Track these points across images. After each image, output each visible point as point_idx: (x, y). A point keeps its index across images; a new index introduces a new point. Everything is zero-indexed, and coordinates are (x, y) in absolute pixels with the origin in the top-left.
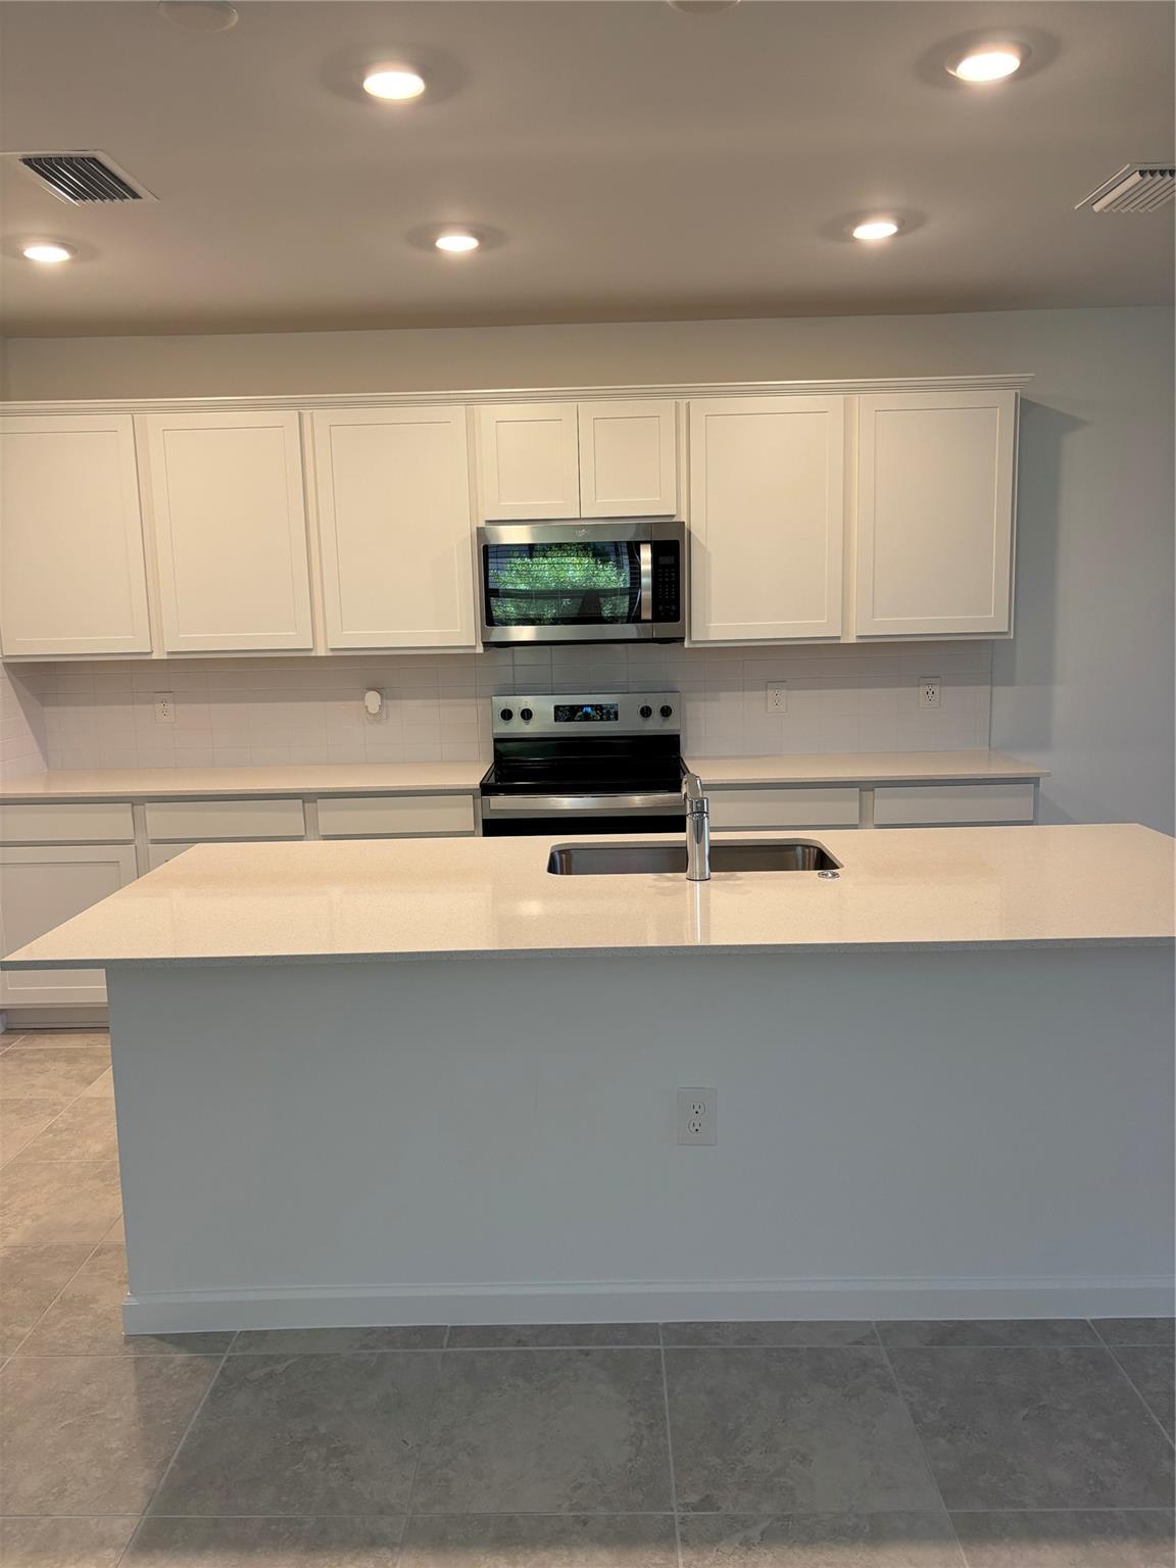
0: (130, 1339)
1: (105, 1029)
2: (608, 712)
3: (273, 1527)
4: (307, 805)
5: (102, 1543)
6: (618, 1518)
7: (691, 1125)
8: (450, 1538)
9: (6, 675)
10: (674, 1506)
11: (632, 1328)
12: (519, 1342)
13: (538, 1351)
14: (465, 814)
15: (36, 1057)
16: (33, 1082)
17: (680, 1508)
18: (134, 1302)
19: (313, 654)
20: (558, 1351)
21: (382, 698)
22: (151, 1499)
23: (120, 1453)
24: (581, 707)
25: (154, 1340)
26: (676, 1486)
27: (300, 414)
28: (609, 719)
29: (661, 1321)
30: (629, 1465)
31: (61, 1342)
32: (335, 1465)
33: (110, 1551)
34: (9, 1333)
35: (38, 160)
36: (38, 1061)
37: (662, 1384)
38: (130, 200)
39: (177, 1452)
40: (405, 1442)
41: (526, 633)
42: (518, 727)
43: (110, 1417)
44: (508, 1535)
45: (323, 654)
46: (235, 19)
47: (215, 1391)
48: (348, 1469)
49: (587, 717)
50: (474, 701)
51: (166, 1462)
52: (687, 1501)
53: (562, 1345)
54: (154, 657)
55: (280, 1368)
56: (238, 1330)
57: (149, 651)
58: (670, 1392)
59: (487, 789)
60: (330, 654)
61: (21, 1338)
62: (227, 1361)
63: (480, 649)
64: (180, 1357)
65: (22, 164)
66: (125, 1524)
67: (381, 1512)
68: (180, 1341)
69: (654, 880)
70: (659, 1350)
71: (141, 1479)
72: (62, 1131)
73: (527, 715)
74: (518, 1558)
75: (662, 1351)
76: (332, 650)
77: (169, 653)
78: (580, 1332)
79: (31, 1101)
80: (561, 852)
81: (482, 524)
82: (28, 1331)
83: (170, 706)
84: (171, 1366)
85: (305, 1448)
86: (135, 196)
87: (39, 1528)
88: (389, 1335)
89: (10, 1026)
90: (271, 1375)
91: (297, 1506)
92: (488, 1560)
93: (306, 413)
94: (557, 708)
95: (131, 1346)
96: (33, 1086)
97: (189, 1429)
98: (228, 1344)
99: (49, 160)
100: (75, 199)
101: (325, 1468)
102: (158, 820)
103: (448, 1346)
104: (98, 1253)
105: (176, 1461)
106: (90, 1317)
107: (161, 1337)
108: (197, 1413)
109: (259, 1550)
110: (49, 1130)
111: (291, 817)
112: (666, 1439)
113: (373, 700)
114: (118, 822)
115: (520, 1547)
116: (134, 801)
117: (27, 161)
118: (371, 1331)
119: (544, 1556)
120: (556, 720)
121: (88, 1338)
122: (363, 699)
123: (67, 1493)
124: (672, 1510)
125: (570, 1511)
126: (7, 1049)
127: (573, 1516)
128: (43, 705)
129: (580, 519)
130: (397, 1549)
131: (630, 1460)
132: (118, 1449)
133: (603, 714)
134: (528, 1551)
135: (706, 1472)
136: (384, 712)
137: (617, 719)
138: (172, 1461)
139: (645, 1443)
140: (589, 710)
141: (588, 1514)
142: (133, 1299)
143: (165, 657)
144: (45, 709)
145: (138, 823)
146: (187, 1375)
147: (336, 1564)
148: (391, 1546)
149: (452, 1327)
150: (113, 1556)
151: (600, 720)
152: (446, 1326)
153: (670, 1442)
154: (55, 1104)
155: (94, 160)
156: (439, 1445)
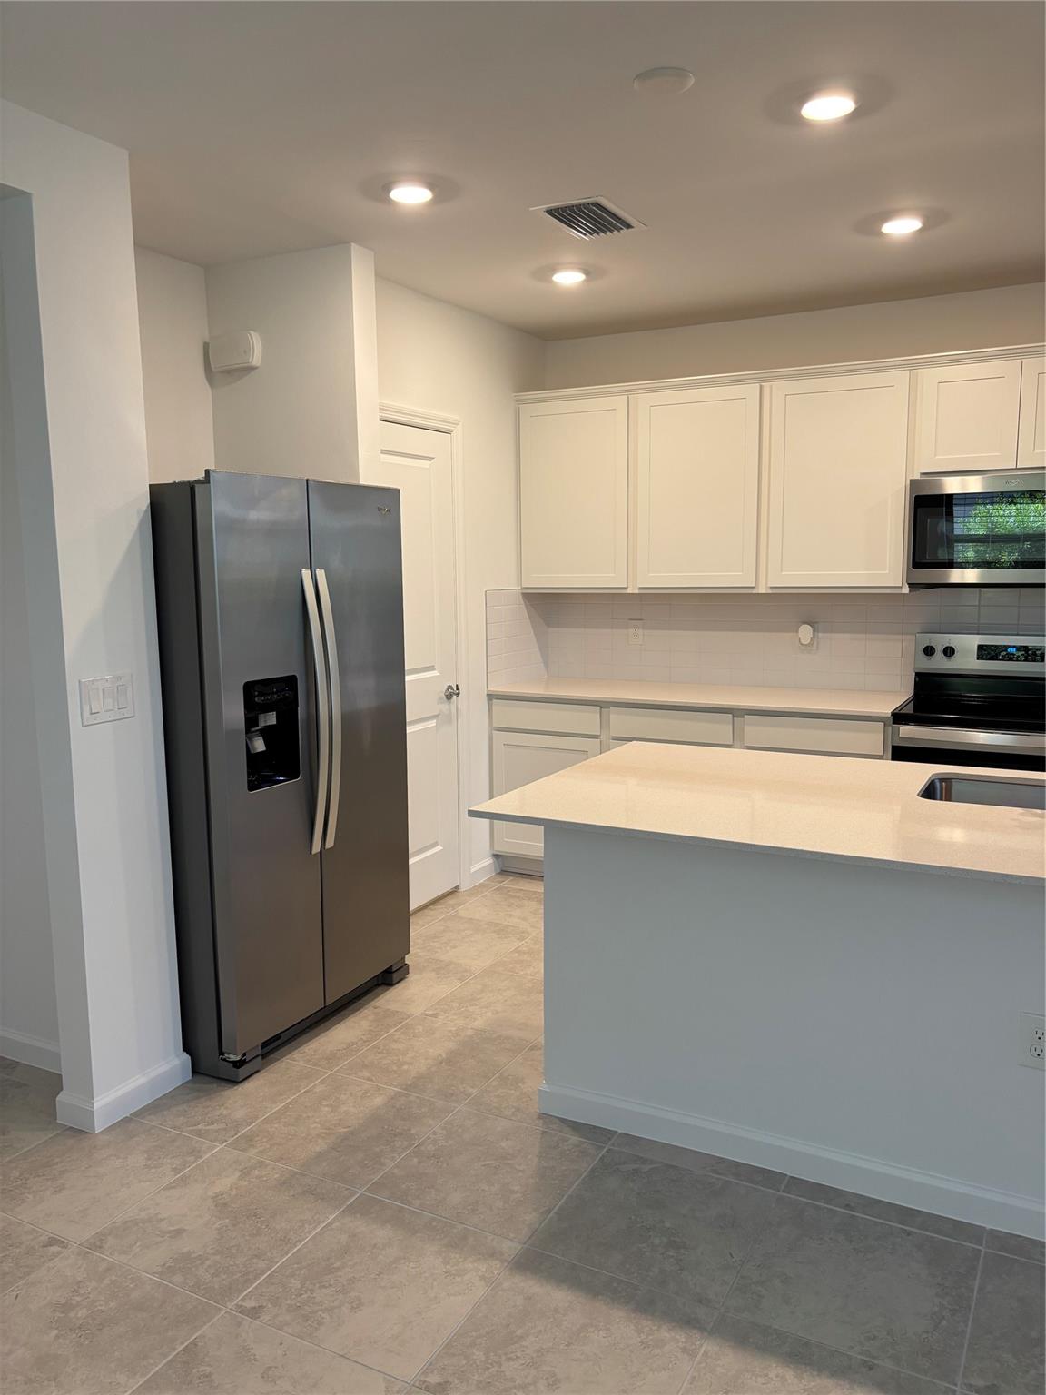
0: (542, 1116)
1: (540, 878)
2: (1034, 654)
3: (615, 1285)
4: (735, 719)
5: (493, 1254)
6: (902, 1375)
7: (1033, 1049)
8: (751, 1340)
9: (522, 602)
10: (959, 1383)
11: (958, 1225)
12: (847, 1206)
13: (862, 1218)
14: (875, 738)
15: (518, 894)
16: (512, 913)
17: (963, 1386)
18: (545, 1087)
19: (754, 591)
20: (882, 1224)
21: (814, 631)
22: (532, 1235)
23: (519, 1195)
24: (1007, 647)
25: (557, 1121)
26: (965, 1367)
27: (761, 387)
28: (1034, 660)
29: (989, 1227)
30: (924, 1336)
31: (495, 1105)
32: (671, 1254)
33: (497, 1262)
34: (462, 1090)
35: (557, 210)
36: (519, 897)
37: (975, 1279)
38: (625, 231)
39: (557, 1207)
40: (731, 1255)
41: (971, 576)
42: (939, 664)
43: (518, 1167)
44: (802, 1355)
45: (763, 592)
46: (692, 81)
47: (593, 1171)
48: (681, 1260)
49: (1010, 658)
50: (900, 637)
51: (549, 1211)
52: (972, 1382)
53: (886, 1220)
54: (629, 591)
55: (646, 1168)
56: (620, 1131)
57: (625, 586)
58: (980, 1289)
59: (899, 718)
60: (770, 591)
61: (469, 1095)
62: (607, 1151)
63: (906, 590)
64: (574, 1139)
65: (545, 213)
66: (510, 1247)
67: (700, 1302)
68: (577, 1127)
69: (1022, 814)
70: (980, 1251)
71: (530, 1218)
72: (524, 953)
73: (949, 652)
74: (805, 1374)
75: (983, 1253)
76: (772, 588)
77: (640, 588)
78: (906, 1214)
79: (508, 926)
80: (941, 780)
81: (917, 476)
82: (474, 1091)
83: (640, 632)
84: (566, 1143)
85: (651, 1234)
86: (629, 226)
87: (455, 1231)
88: (738, 1169)
89: (504, 869)
90: (636, 1171)
91: (636, 1275)
92: (779, 1368)
93: (766, 386)
94: (980, 647)
95: (541, 1121)
96: (511, 916)
97: (570, 1193)
98: (610, 1139)
99: (564, 209)
100: (585, 235)
101: (662, 1254)
102: (619, 721)
103: (784, 1191)
104: (532, 1049)
105: (555, 1213)
106: (518, 1093)
107: (563, 1121)
108: (577, 1183)
109: (600, 1297)
110: (516, 950)
111: (723, 728)
112: (966, 1326)
113: (805, 632)
114: (587, 720)
115: (808, 1368)
116: (602, 705)
117: (550, 212)
118: (721, 1161)
119: (828, 1382)
120: (978, 659)
121: (513, 1107)
122: (797, 632)
123: (477, 1212)
124: (956, 1385)
125: (860, 1354)
126: (499, 885)
127: (862, 1360)
128: (548, 625)
129: (1017, 469)
130: (706, 1334)
131: (927, 1332)
132: (517, 1192)
133: (1029, 655)
134: (815, 1373)
135: (998, 1365)
136: (815, 643)
137: (1043, 660)
138: (552, 1212)
139: (944, 1323)
140: (1014, 650)
141: (876, 1362)
142: (545, 1086)
143: (637, 592)
144: (551, 630)
145: (604, 723)
146: (577, 1153)
147: (656, 1327)
148: (702, 1329)
149: (792, 1177)
150: (498, 1266)
151: (1024, 661)
152: (786, 1175)
153: (969, 1330)
154: (523, 932)
155: (597, 204)
156: (759, 1266)
